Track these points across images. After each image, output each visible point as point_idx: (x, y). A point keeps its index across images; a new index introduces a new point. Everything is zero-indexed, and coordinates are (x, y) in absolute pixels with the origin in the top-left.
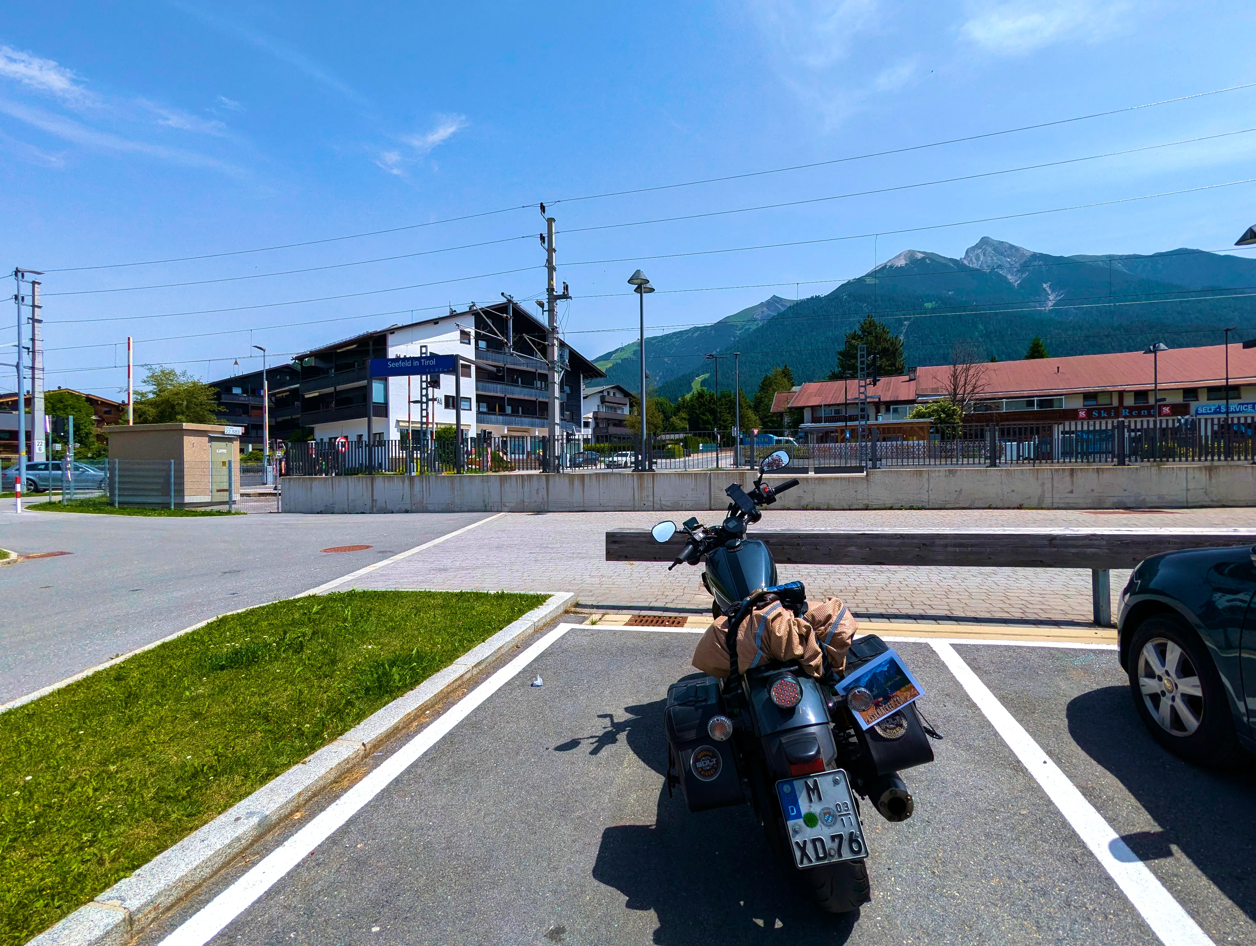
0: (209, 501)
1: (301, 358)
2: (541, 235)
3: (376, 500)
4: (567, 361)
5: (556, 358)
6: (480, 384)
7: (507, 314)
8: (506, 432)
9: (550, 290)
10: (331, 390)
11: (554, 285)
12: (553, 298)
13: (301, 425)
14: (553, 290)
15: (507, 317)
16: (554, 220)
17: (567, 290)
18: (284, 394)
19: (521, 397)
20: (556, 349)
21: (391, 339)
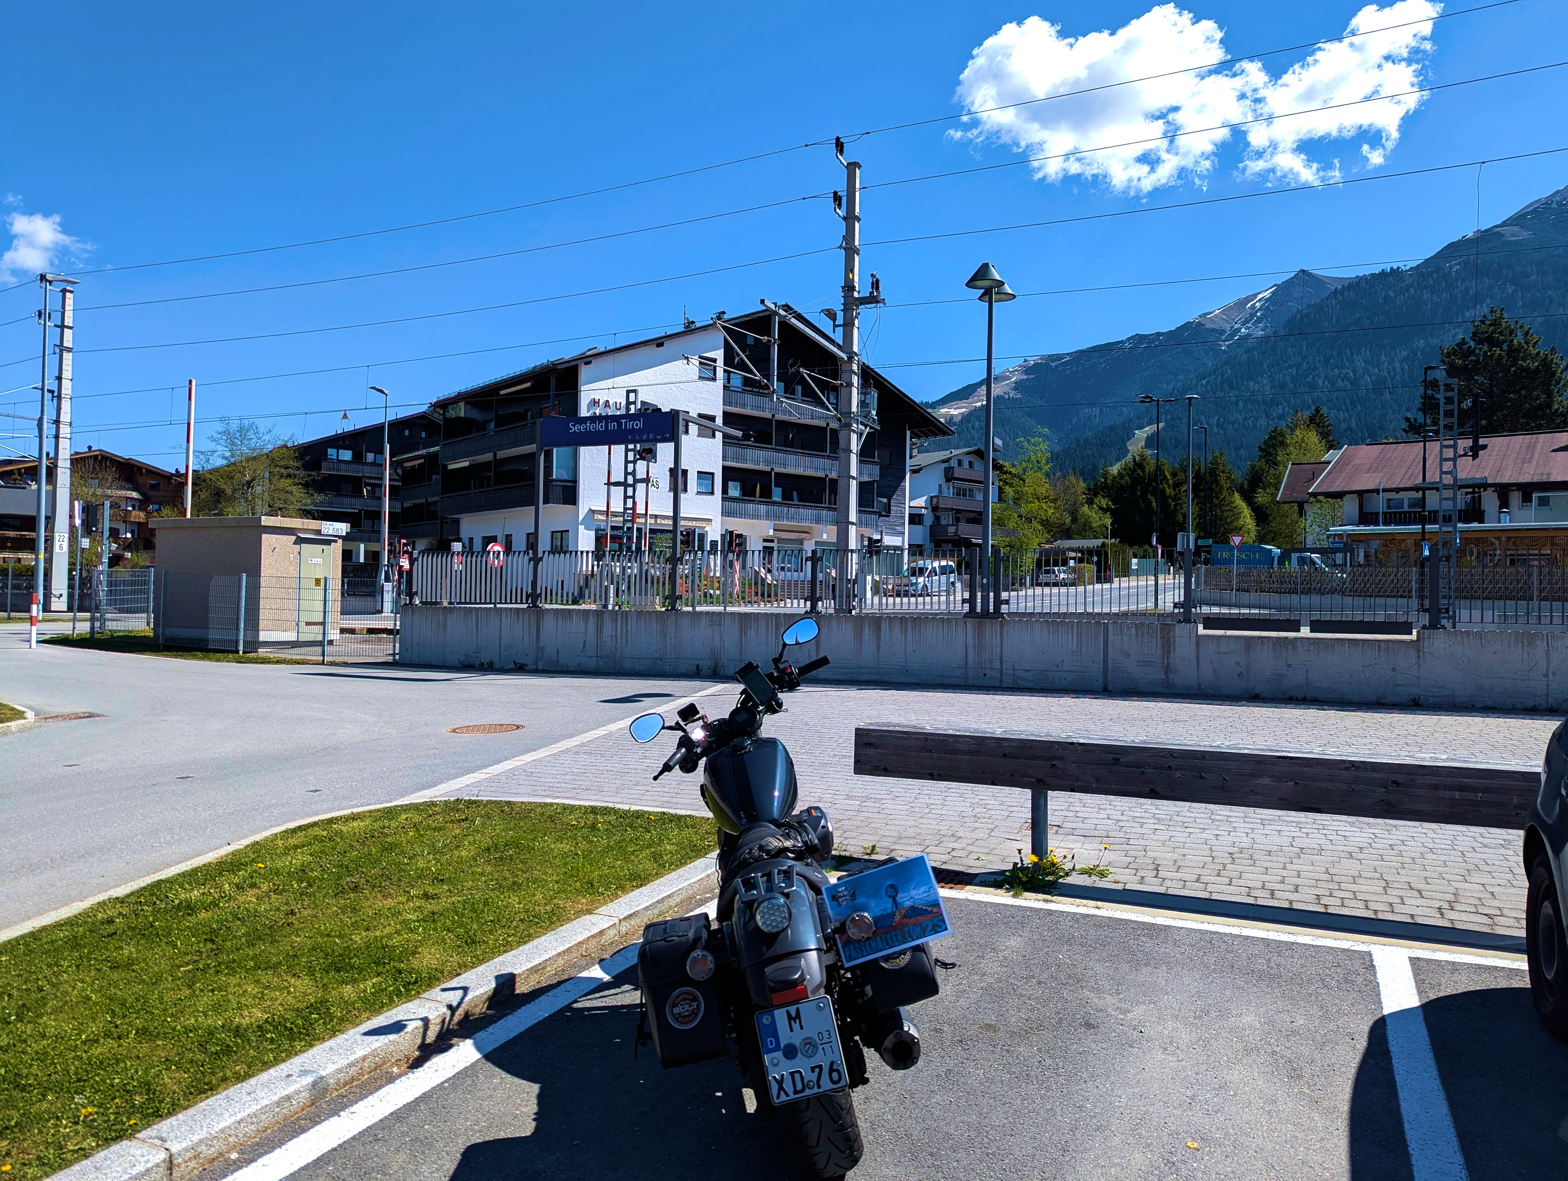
0: (295, 639)
1: (443, 405)
2: (835, 193)
3: (543, 648)
4: (874, 413)
5: (854, 409)
6: (730, 449)
7: (769, 336)
8: (771, 532)
9: (849, 287)
10: (489, 457)
11: (856, 279)
12: (851, 303)
13: (439, 515)
14: (853, 288)
15: (769, 341)
16: (860, 167)
17: (877, 288)
18: (416, 463)
19: (800, 471)
20: (855, 391)
21: (584, 372)
